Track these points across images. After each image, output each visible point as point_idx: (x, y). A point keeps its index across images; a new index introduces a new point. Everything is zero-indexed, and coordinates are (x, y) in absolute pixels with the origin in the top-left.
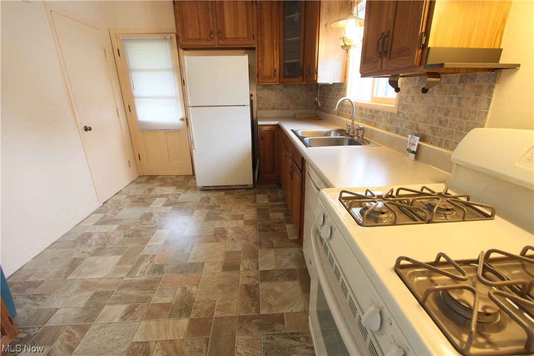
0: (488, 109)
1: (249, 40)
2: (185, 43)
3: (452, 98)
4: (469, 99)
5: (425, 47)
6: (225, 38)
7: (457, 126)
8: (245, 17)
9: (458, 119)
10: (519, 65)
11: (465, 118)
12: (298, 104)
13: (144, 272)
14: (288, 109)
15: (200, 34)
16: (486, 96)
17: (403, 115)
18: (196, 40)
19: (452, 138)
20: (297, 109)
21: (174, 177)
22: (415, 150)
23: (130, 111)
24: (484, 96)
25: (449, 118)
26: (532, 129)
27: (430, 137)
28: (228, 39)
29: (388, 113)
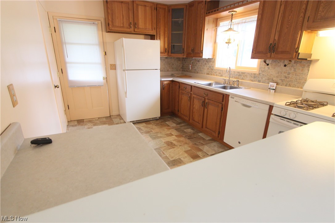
0: (308, 72)
1: (152, 30)
2: (113, 29)
3: (291, 68)
4: (299, 69)
5: (297, 52)
6: (139, 28)
7: (294, 78)
8: (150, 17)
9: (295, 76)
10: (319, 60)
11: (298, 76)
12: (173, 68)
14: (168, 71)
15: (123, 24)
16: (307, 68)
17: (263, 75)
18: (121, 27)
19: (292, 83)
20: (173, 71)
21: (97, 119)
22: (275, 89)
23: (62, 73)
24: (306, 68)
25: (290, 76)
26: (334, 79)
27: (280, 83)
28: (141, 28)
29: (252, 73)
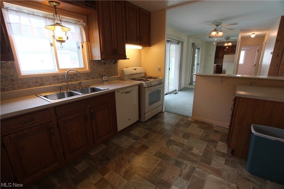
11: (114, 69)
13: (185, 166)
19: (113, 74)
22: (107, 80)
24: (116, 64)
25: (111, 70)
